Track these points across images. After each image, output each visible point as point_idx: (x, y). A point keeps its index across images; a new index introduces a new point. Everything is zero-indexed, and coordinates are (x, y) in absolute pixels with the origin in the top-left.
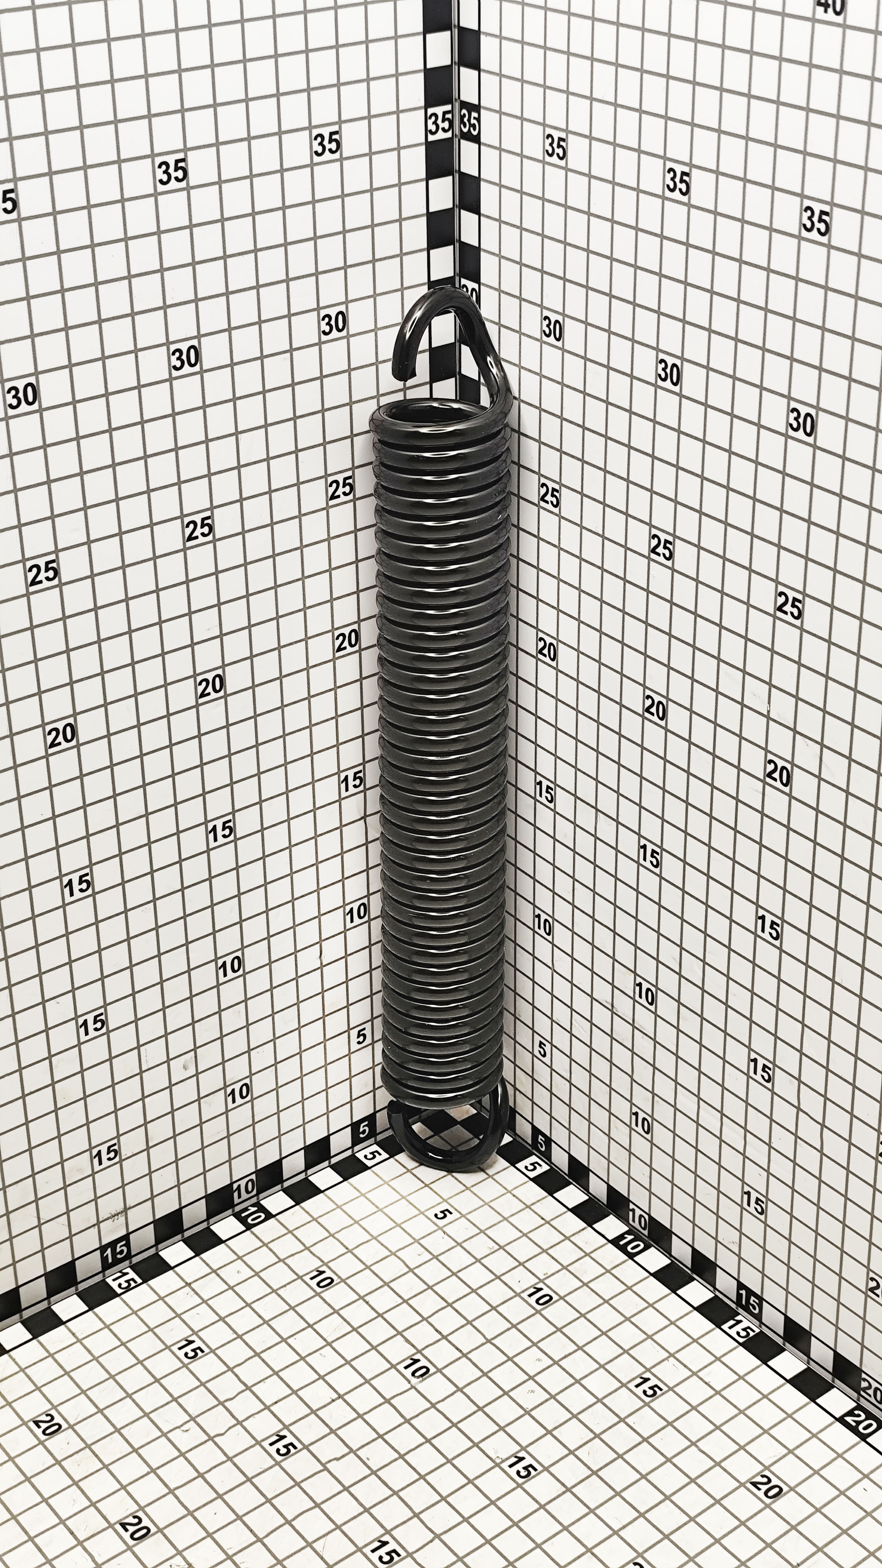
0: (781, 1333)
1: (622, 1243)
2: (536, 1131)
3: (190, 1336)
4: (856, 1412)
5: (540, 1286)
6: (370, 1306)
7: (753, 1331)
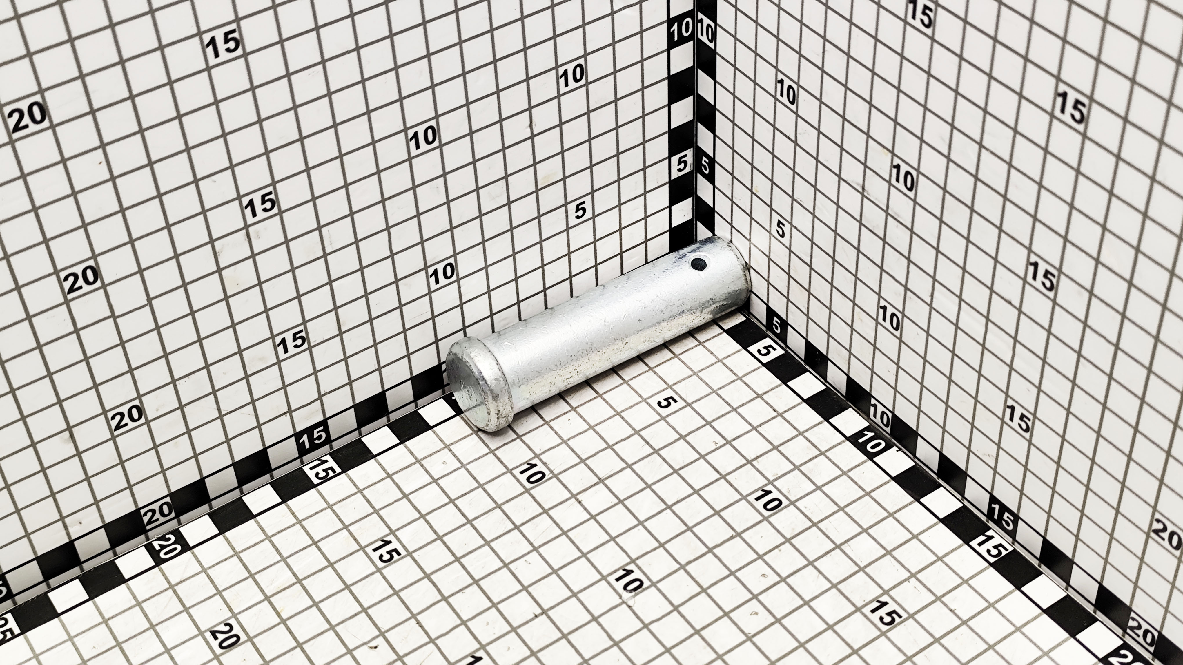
0: (1038, 554)
1: (860, 441)
2: (771, 313)
3: (387, 535)
4: (1123, 652)
5: (769, 488)
6: (583, 506)
7: (1006, 550)
